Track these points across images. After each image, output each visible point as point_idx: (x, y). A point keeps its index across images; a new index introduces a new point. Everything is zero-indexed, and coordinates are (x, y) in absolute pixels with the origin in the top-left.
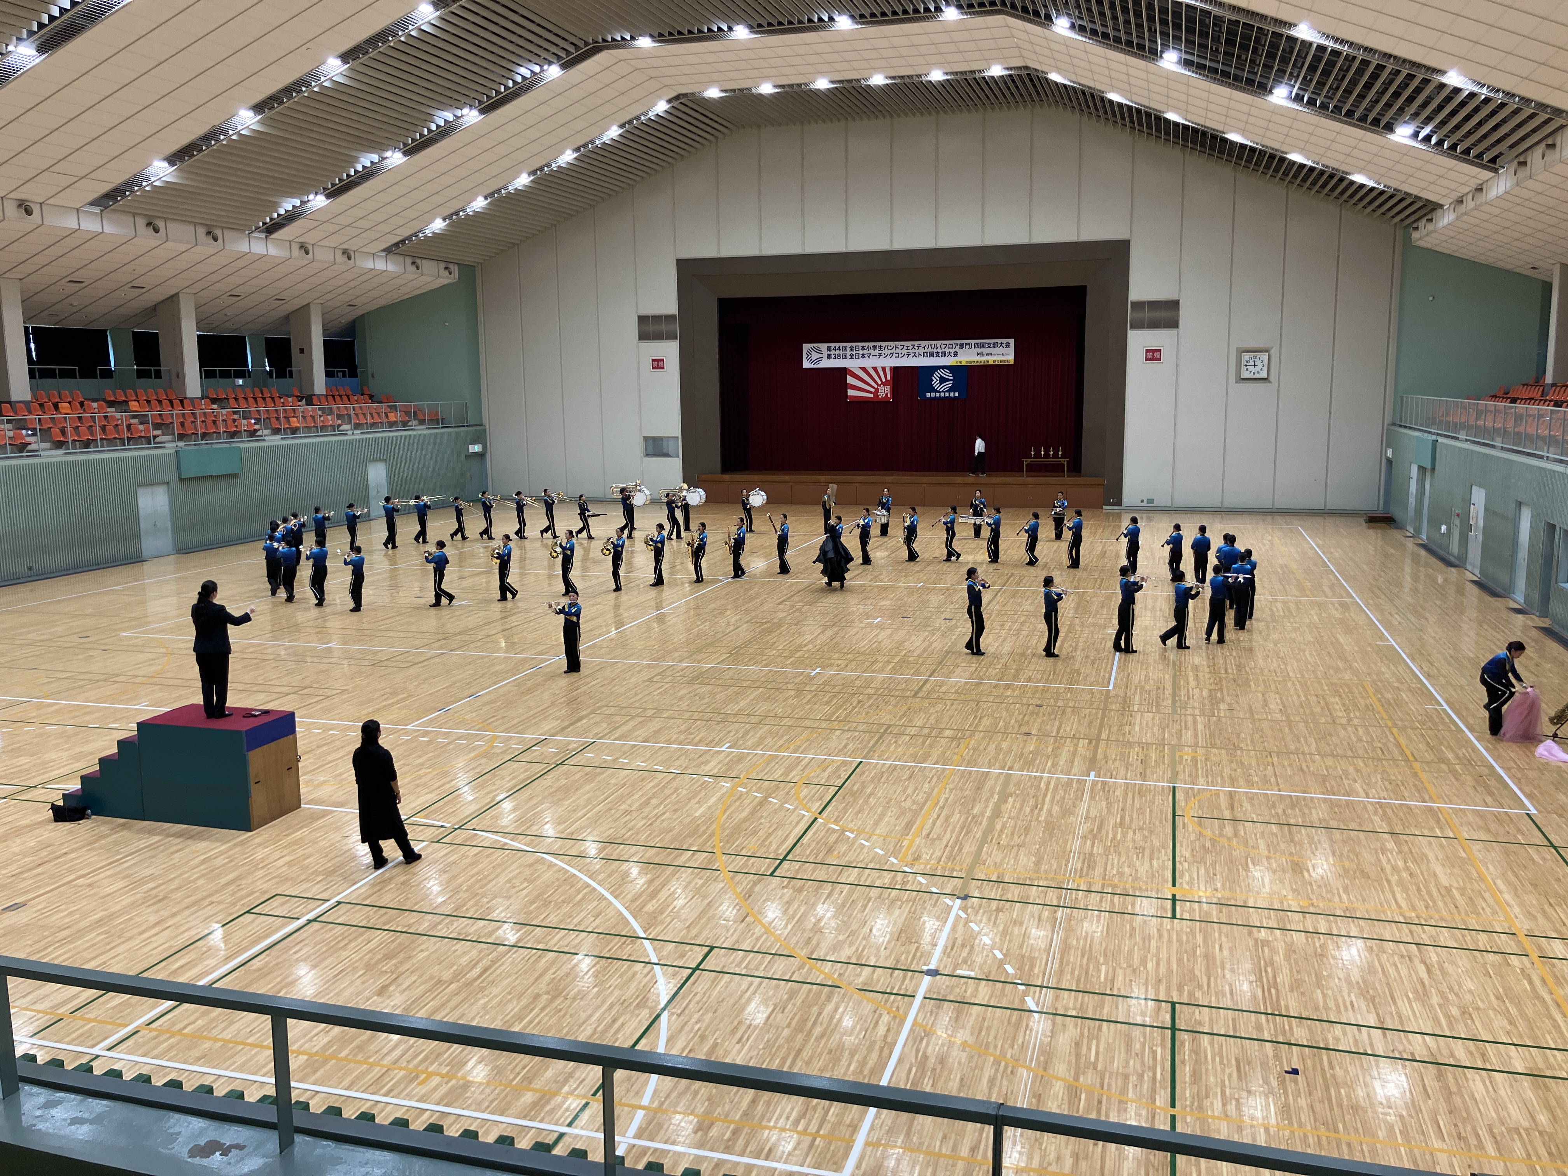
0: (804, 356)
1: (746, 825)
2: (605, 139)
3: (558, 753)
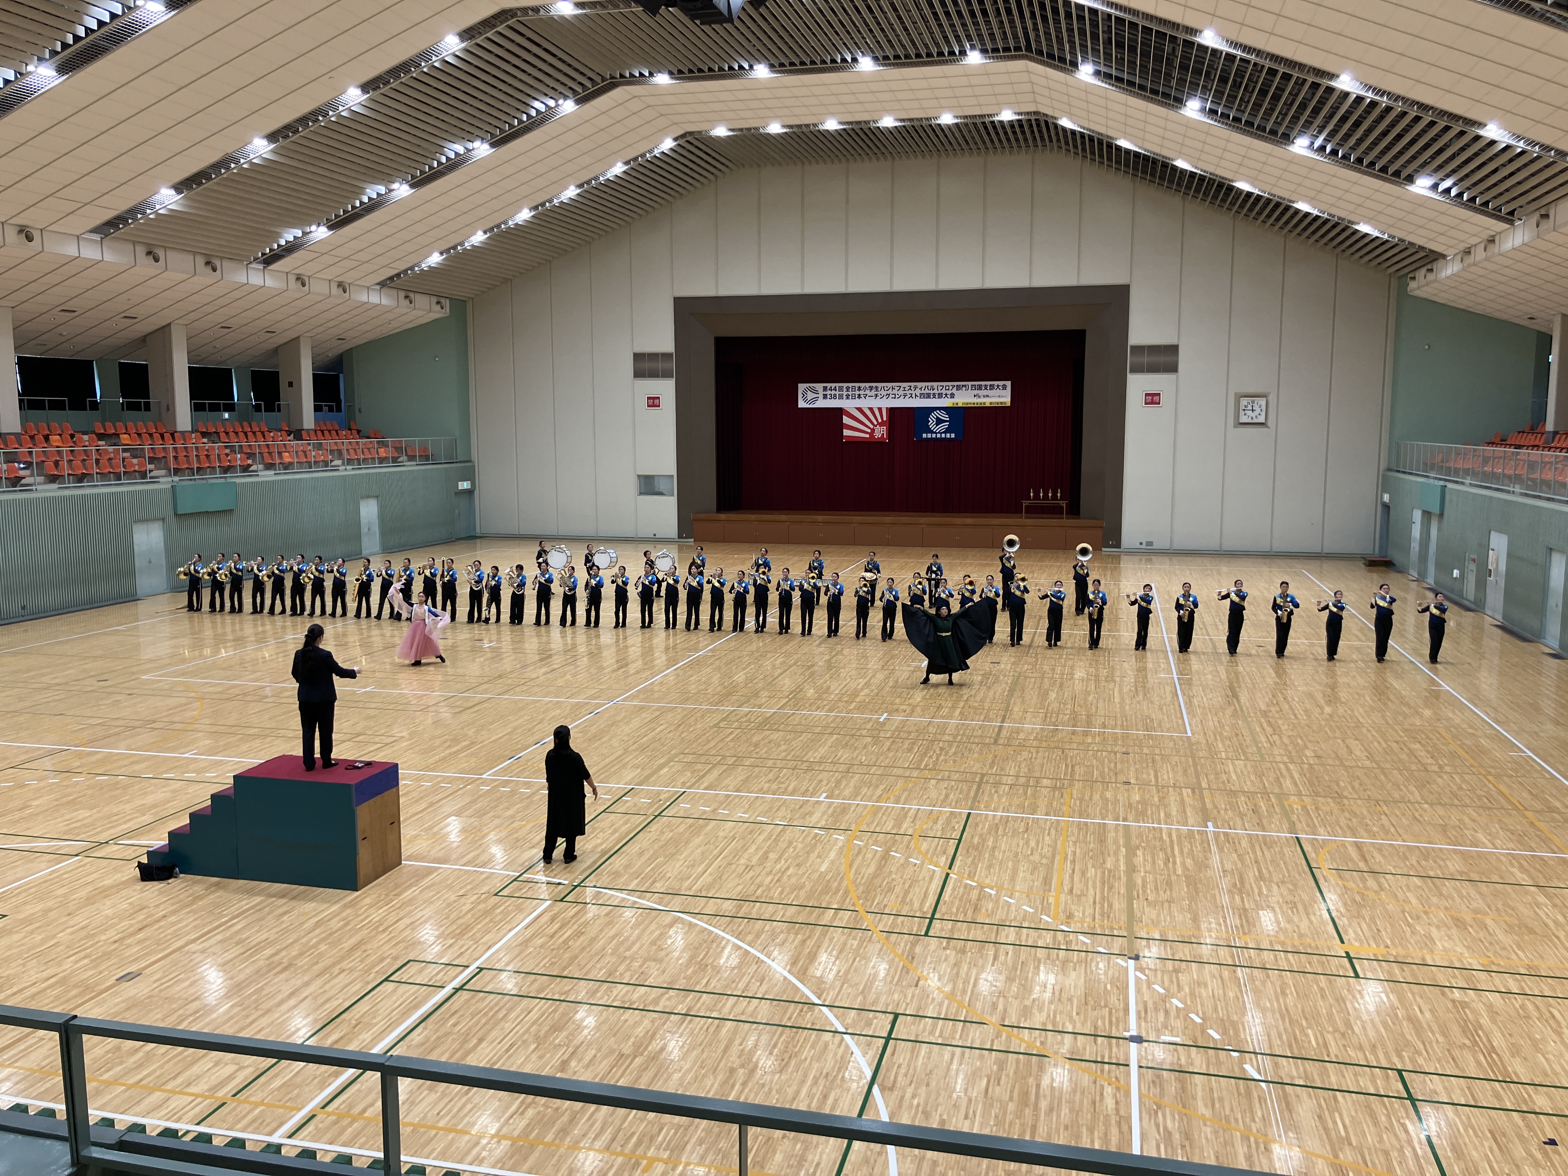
0: (800, 396)
1: (878, 881)
2: (610, 175)
3: (652, 804)
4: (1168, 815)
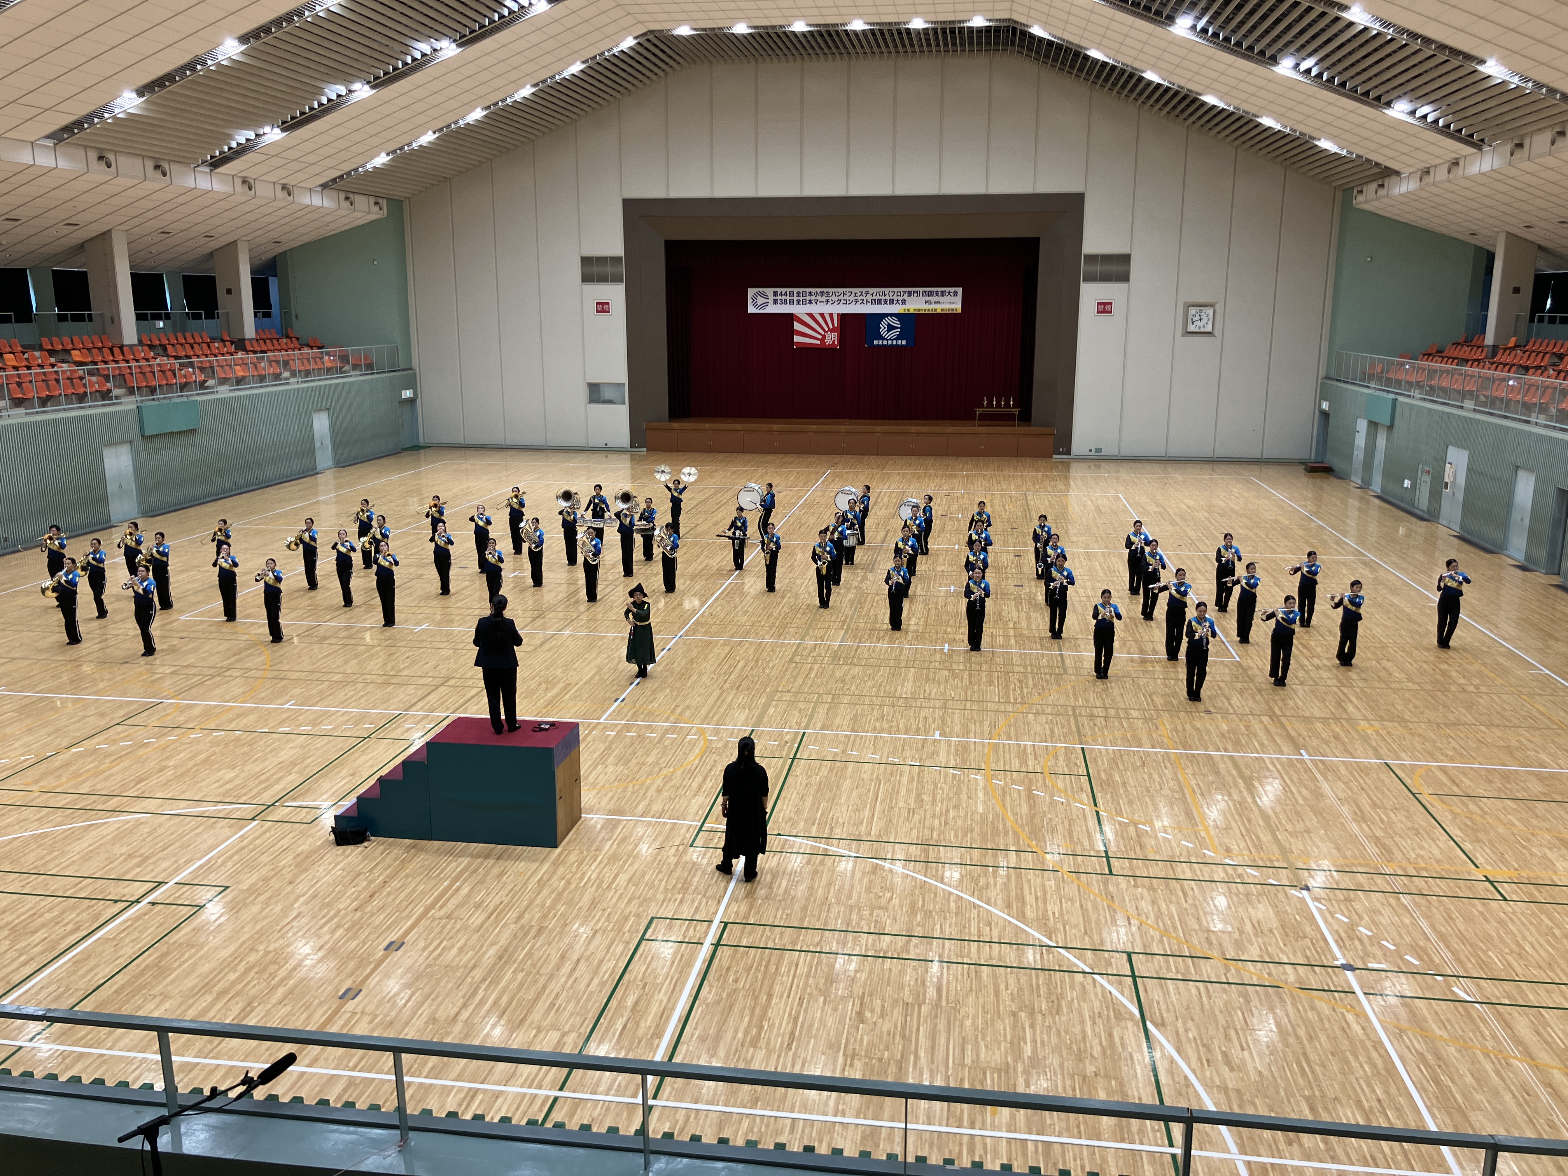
0: (750, 301)
1: (1037, 820)
2: (566, 74)
3: (781, 747)
4: (1262, 744)
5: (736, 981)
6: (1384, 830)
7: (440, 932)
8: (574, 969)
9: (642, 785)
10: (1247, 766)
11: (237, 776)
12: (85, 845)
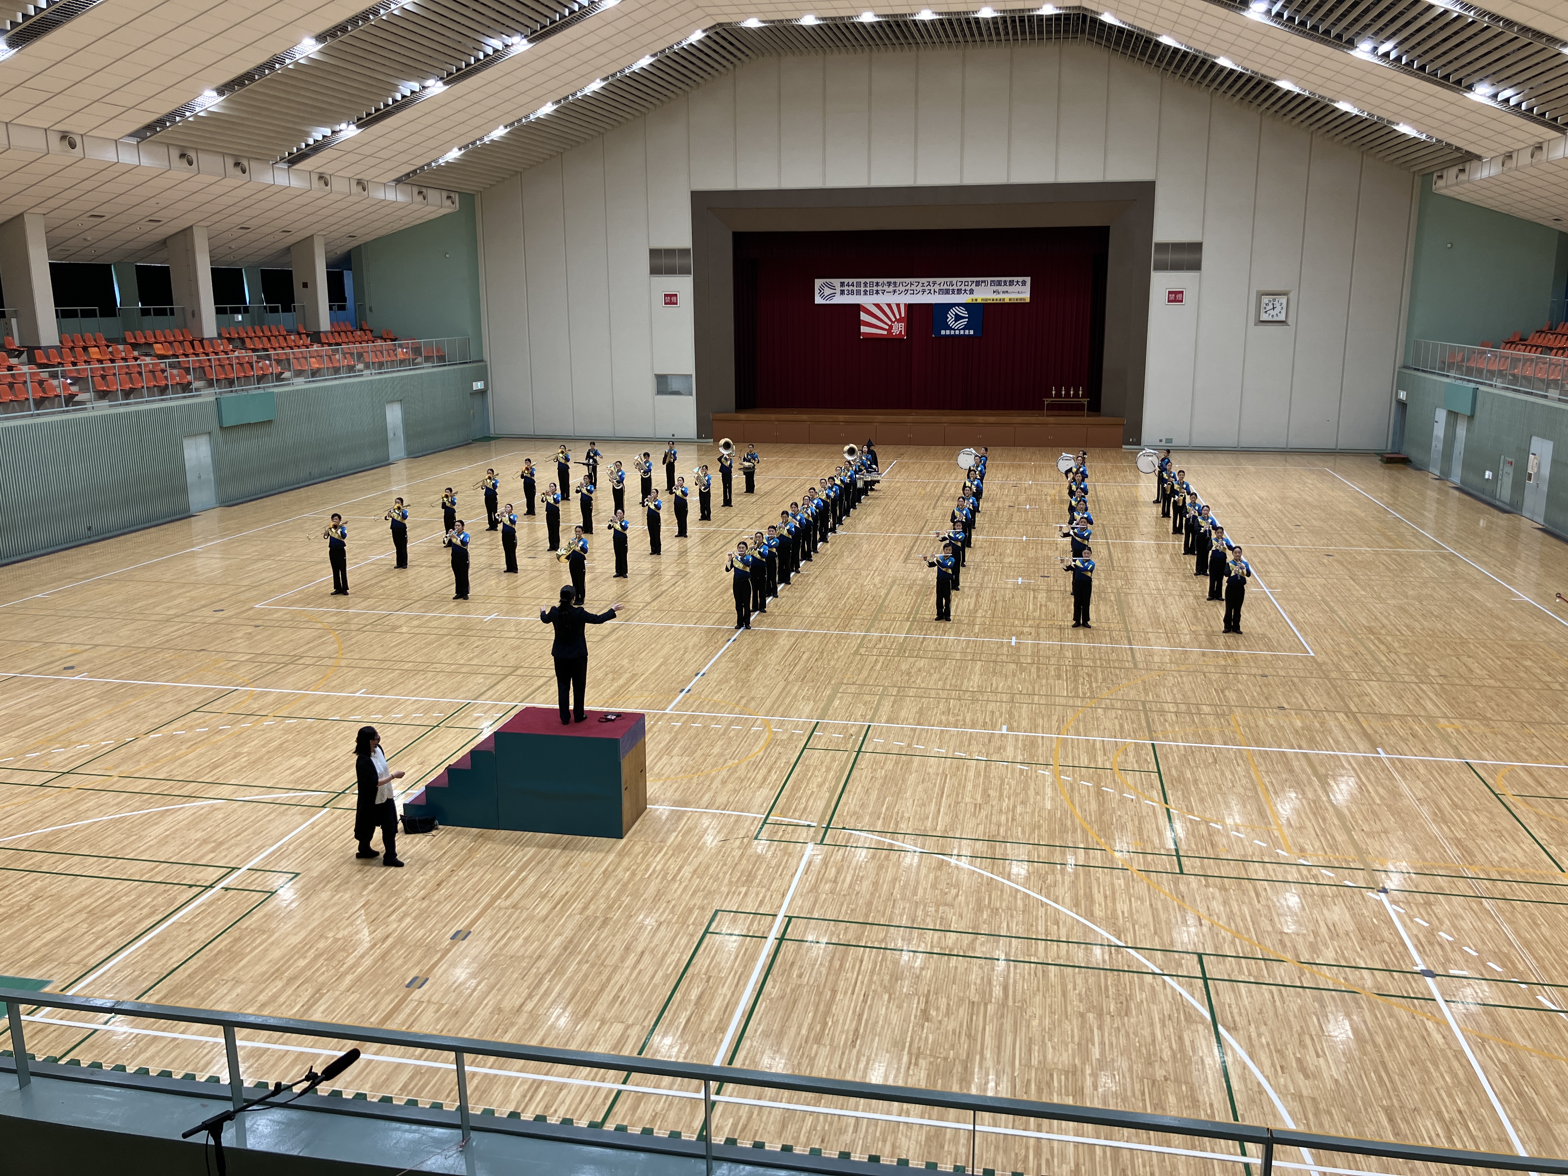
1: (1106, 818)
2: (636, 67)
3: (846, 739)
4: (1337, 742)
5: (800, 976)
6: (1466, 832)
7: (506, 922)
8: (638, 961)
9: (707, 776)
10: (1322, 764)
11: (308, 763)
12: (162, 829)
